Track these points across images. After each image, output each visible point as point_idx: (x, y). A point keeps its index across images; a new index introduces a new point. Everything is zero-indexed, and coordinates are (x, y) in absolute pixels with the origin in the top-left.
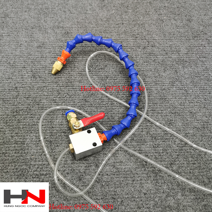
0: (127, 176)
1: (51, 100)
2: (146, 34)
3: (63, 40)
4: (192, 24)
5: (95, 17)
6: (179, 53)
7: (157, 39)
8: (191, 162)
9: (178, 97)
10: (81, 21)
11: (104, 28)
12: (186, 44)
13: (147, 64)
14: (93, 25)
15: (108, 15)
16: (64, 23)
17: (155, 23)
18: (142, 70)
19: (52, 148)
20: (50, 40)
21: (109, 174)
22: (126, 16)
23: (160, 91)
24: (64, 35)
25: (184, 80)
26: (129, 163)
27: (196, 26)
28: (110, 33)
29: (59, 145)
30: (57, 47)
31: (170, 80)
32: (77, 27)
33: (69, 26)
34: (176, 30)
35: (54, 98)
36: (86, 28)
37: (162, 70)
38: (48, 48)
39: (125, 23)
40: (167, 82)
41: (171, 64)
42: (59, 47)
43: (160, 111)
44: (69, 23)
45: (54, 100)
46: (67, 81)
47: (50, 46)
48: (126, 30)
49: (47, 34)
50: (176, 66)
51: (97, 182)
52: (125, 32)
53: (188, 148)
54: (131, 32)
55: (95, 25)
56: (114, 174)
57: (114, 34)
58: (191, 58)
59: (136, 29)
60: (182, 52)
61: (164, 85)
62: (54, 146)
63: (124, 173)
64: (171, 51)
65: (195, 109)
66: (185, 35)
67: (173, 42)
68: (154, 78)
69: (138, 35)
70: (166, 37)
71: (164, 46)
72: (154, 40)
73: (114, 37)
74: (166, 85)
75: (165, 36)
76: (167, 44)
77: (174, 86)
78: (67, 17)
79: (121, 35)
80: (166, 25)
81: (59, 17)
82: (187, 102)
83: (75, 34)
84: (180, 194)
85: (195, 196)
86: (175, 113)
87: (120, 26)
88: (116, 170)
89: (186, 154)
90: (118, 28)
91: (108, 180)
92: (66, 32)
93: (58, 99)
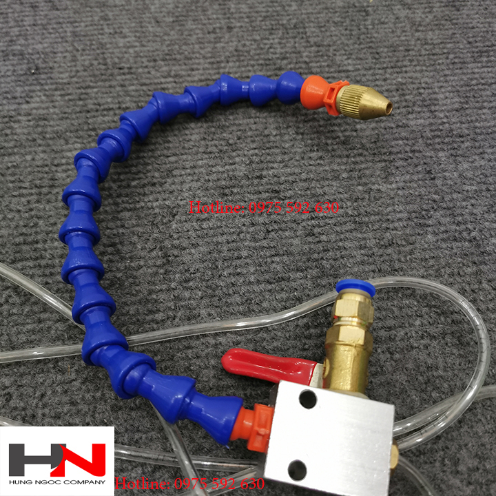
2: (312, 55)
3: (18, 96)
4: (465, 17)
5: (136, 15)
6: (433, 108)
7: (350, 68)
10: (88, 28)
11: (165, 48)
12: (452, 78)
13: (320, 154)
14: (128, 39)
15: (181, 6)
16: (26, 40)
17: (339, 19)
18: (304, 176)
22: (240, 6)
24: (23, 78)
25: (464, 203)
27: (478, 21)
28: (186, 62)
31: (410, 207)
32: (70, 49)
33: (44, 48)
34: (413, 35)
36: (102, 51)
37: (378, 173)
39: (238, 24)
40: (398, 216)
41: (408, 149)
44: (47, 40)
48: (240, 48)
50: (428, 154)
52: (236, 53)
54: (258, 52)
55: (134, 39)
57: (199, 64)
58: (477, 124)
59: (276, 41)
60: (443, 105)
61: (391, 226)
64: (404, 104)
66: (445, 51)
67: (409, 75)
68: (349, 204)
69: (285, 62)
70: (382, 60)
72: (339, 72)
73: (201, 72)
74: (396, 225)
75: (377, 56)
76: (388, 81)
77: (430, 229)
78: (39, 22)
79: (223, 65)
80: (376, 22)
81: (12, 24)
83: (61, 73)
86: (444, 335)
87: (219, 35)
90: (212, 45)
92: (30, 69)
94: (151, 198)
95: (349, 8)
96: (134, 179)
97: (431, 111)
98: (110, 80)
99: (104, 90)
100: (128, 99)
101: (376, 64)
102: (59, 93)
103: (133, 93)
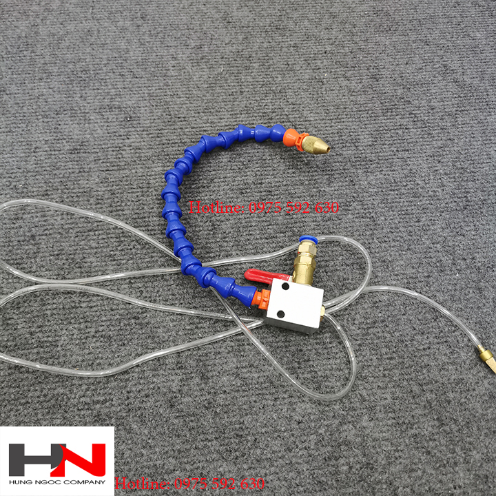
0: (264, 391)
1: (105, 256)
2: (290, 110)
3: (122, 134)
4: (381, 85)
5: (185, 83)
6: (357, 144)
7: (312, 119)
8: (385, 357)
10: (157, 91)
11: (203, 105)
12: (369, 126)
13: (293, 171)
14: (182, 99)
15: (212, 76)
16: (121, 98)
17: (306, 87)
18: (284, 183)
19: (114, 350)
20: (96, 136)
21: (227, 391)
22: (247, 77)
23: (321, 222)
24: (123, 123)
25: (369, 198)
26: (266, 367)
27: (389, 89)
28: (217, 113)
29: (126, 342)
30: (111, 149)
31: (340, 200)
32: (148, 105)
33: (133, 104)
34: (349, 98)
35: (112, 253)
36: (167, 106)
37: (325, 181)
38: (93, 151)
39: (247, 90)
41: (341, 168)
42: (114, 149)
43: (323, 263)
44: (133, 98)
45: (110, 256)
46: (134, 216)
47: (95, 147)
48: (248, 105)
49: (89, 123)
50: (352, 171)
51: (206, 407)
52: (246, 109)
53: (379, 330)
54: (259, 108)
55: (185, 99)
56: (239, 391)
57: (224, 115)
58: (380, 154)
59: (269, 101)
60: (363, 142)
62: (116, 346)
63: (256, 386)
64: (341, 141)
65: (392, 254)
66: (367, 109)
67: (344, 124)
68: (308, 198)
69: (274, 114)
70: (330, 114)
71: (326, 132)
72: (306, 121)
73: (226, 120)
75: (327, 112)
76: (333, 128)
77: (350, 212)
78: (127, 86)
79: (238, 116)
80: (328, 89)
81: (110, 87)
82: (375, 240)
83: (145, 120)
84: (366, 417)
85: (394, 419)
86: (353, 264)
87: (236, 97)
88: (242, 382)
89: (375, 342)
90: (231, 103)
91: (227, 403)
92: (126, 118)
93: (118, 253)
94: (203, 195)
95: (312, 79)
96: (193, 184)
97: (356, 147)
98: (174, 125)
99: (171, 131)
100: (185, 136)
101: (326, 116)
102: (145, 133)
103: (188, 133)
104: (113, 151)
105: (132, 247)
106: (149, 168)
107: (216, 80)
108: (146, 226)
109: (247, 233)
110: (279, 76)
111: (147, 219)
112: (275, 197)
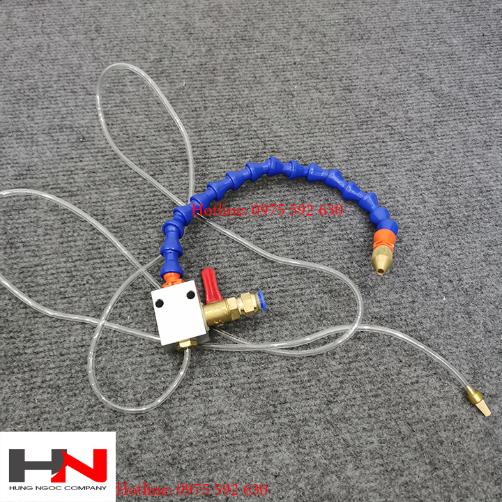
0: (237, 441)
1: (55, 294)
2: (258, 125)
3: (74, 156)
4: (355, 97)
5: (144, 99)
6: (331, 160)
7: (282, 134)
8: (370, 394)
9: (335, 257)
10: (113, 109)
11: (164, 122)
12: (344, 140)
14: (140, 117)
15: (173, 91)
16: (72, 117)
17: (275, 100)
19: (63, 402)
20: (44, 159)
21: (194, 443)
22: (212, 91)
23: (295, 247)
24: (75, 145)
25: (346, 218)
26: (237, 412)
27: (363, 100)
29: (77, 392)
30: (62, 173)
31: (315, 221)
33: (86, 123)
34: (321, 111)
35: (62, 289)
36: (125, 125)
37: (298, 201)
38: (41, 176)
39: (211, 105)
40: (308, 227)
42: (65, 173)
43: (298, 292)
44: (86, 117)
45: (60, 293)
46: (88, 248)
47: (44, 171)
48: (213, 121)
49: (37, 146)
51: (169, 464)
52: (210, 125)
53: (362, 364)
54: (224, 124)
55: (144, 116)
56: (207, 442)
58: (357, 170)
59: (236, 116)
60: (338, 158)
61: (304, 233)
62: (66, 397)
63: (227, 436)
64: (314, 157)
65: (373, 278)
66: (341, 122)
67: (318, 138)
68: (281, 221)
69: (242, 130)
70: (302, 128)
71: (298, 148)
72: (276, 136)
74: (307, 232)
75: (299, 126)
76: (305, 143)
77: (326, 234)
78: (79, 104)
79: (202, 133)
80: (299, 102)
81: (61, 105)
82: (354, 264)
83: (100, 141)
84: (351, 466)
85: (382, 465)
86: (331, 291)
87: (199, 113)
88: (211, 432)
89: (358, 377)
90: (195, 119)
91: (194, 457)
92: (79, 138)
93: (69, 289)
95: (282, 92)
96: (153, 209)
97: (330, 162)
98: (132, 145)
99: (129, 152)
100: (144, 157)
101: (298, 131)
102: (100, 154)
103: (147, 154)
104: (64, 175)
105: (85, 282)
106: (104, 193)
107: (177, 95)
108: (101, 258)
109: (214, 260)
110: (246, 89)
111: (101, 250)
112: (245, 220)
